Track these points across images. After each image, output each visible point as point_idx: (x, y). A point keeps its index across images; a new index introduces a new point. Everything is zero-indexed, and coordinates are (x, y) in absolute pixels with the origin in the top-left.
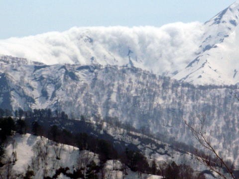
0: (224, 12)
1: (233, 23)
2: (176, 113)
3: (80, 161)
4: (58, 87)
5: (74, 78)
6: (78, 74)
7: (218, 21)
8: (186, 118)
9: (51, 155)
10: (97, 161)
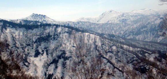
0: (103, 13)
1: (104, 15)
2: (95, 28)
4: (77, 25)
5: (79, 23)
6: (80, 23)
7: (102, 15)
9: (64, 29)
10: (71, 30)
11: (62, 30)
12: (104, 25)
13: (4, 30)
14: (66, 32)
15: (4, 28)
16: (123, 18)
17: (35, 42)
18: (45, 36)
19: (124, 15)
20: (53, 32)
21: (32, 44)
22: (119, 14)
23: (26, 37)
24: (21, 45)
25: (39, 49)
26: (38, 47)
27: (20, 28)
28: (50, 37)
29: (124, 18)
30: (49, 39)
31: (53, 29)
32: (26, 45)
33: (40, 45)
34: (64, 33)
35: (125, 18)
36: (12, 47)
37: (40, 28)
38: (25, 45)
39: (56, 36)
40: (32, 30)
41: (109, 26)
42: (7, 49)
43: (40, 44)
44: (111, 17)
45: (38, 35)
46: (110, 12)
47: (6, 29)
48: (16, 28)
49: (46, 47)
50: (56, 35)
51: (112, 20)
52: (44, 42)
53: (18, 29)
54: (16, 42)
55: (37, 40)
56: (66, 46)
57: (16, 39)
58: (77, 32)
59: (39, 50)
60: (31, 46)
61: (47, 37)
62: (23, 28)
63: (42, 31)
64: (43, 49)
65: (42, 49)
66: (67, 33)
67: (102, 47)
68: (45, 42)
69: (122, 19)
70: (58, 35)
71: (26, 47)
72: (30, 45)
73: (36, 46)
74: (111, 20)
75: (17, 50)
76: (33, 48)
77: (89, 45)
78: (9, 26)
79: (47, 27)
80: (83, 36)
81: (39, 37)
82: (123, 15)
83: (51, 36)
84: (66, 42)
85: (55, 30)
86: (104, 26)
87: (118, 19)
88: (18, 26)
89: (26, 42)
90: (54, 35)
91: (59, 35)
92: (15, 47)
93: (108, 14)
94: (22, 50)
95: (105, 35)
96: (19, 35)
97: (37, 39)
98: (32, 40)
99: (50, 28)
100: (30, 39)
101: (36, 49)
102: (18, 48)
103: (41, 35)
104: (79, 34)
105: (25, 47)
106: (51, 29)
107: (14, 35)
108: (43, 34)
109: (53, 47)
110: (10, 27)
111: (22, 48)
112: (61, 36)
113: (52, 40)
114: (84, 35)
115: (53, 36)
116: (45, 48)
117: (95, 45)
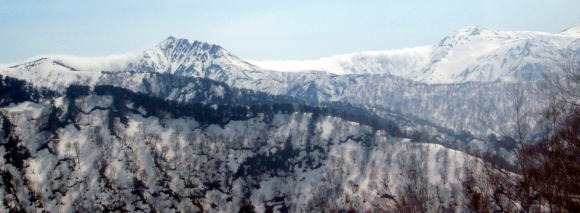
0: (445, 39)
1: (451, 45)
3: (360, 131)
6: (357, 79)
7: (441, 45)
8: (423, 105)
9: (344, 127)
10: (371, 131)
11: (337, 128)
12: (456, 90)
13: (119, 125)
14: (351, 137)
15: (118, 119)
16: (526, 58)
17: (237, 176)
18: (274, 151)
19: (533, 49)
20: (304, 138)
21: (227, 182)
22: (509, 44)
23: (202, 154)
24: (187, 187)
25: (253, 204)
26: (248, 195)
27: (176, 116)
28: (293, 157)
29: (530, 59)
30: (289, 163)
31: (304, 126)
32: (205, 184)
33: (258, 187)
34: (346, 141)
35: (538, 61)
36: (155, 195)
37: (251, 121)
38: (201, 187)
39: (315, 153)
40: (223, 127)
41: (474, 94)
42: (137, 201)
43: (255, 182)
44: (478, 54)
45: (248, 149)
46: (473, 34)
47: (125, 121)
48: (161, 119)
49: (281, 195)
50: (316, 147)
51: (481, 66)
52: (272, 176)
53: (168, 122)
54: (166, 175)
55: (246, 167)
56: (359, 194)
57: (165, 160)
58: (394, 139)
59: (253, 207)
60: (222, 188)
61: (280, 157)
62: (189, 118)
63: (262, 131)
64: (270, 204)
65: (265, 202)
66: (357, 140)
67: (497, 201)
68: (276, 175)
69: (524, 64)
70: (322, 150)
71: (204, 192)
72: (220, 186)
73: (243, 190)
74: (476, 68)
75: (173, 207)
76: (229, 199)
77: (446, 191)
78: (135, 112)
79: (279, 117)
80: (418, 158)
81: (251, 154)
82: (527, 48)
83: (297, 153)
84: (356, 179)
85: (312, 128)
86: (454, 94)
87: (508, 65)
88: (168, 111)
89: (203, 175)
90: (308, 150)
91: (326, 149)
92: (166, 192)
93: (465, 42)
94: (191, 203)
95: (474, 141)
96: (177, 148)
97: (245, 163)
98: (227, 167)
99: (288, 121)
100: (216, 163)
101: (243, 201)
102: (177, 197)
103: (258, 149)
104: (404, 147)
105: (202, 194)
106: (293, 123)
107: (159, 147)
108: (265, 144)
109: (309, 197)
110: (139, 113)
111: (192, 197)
112: (334, 152)
113: (303, 168)
114: (422, 153)
115: (303, 154)
116: (277, 199)
117: (471, 192)
